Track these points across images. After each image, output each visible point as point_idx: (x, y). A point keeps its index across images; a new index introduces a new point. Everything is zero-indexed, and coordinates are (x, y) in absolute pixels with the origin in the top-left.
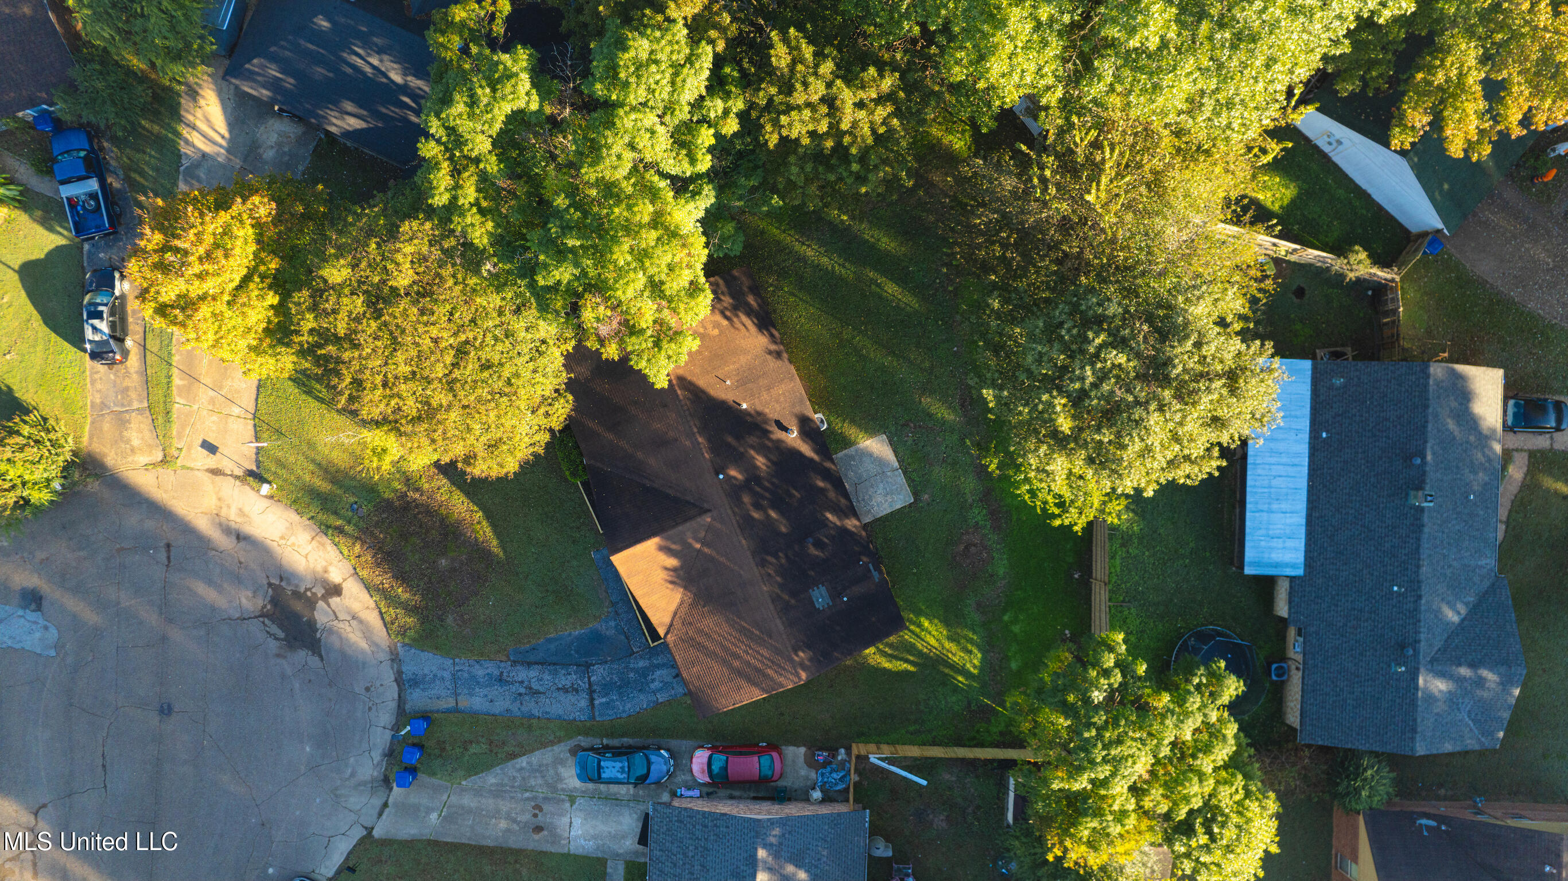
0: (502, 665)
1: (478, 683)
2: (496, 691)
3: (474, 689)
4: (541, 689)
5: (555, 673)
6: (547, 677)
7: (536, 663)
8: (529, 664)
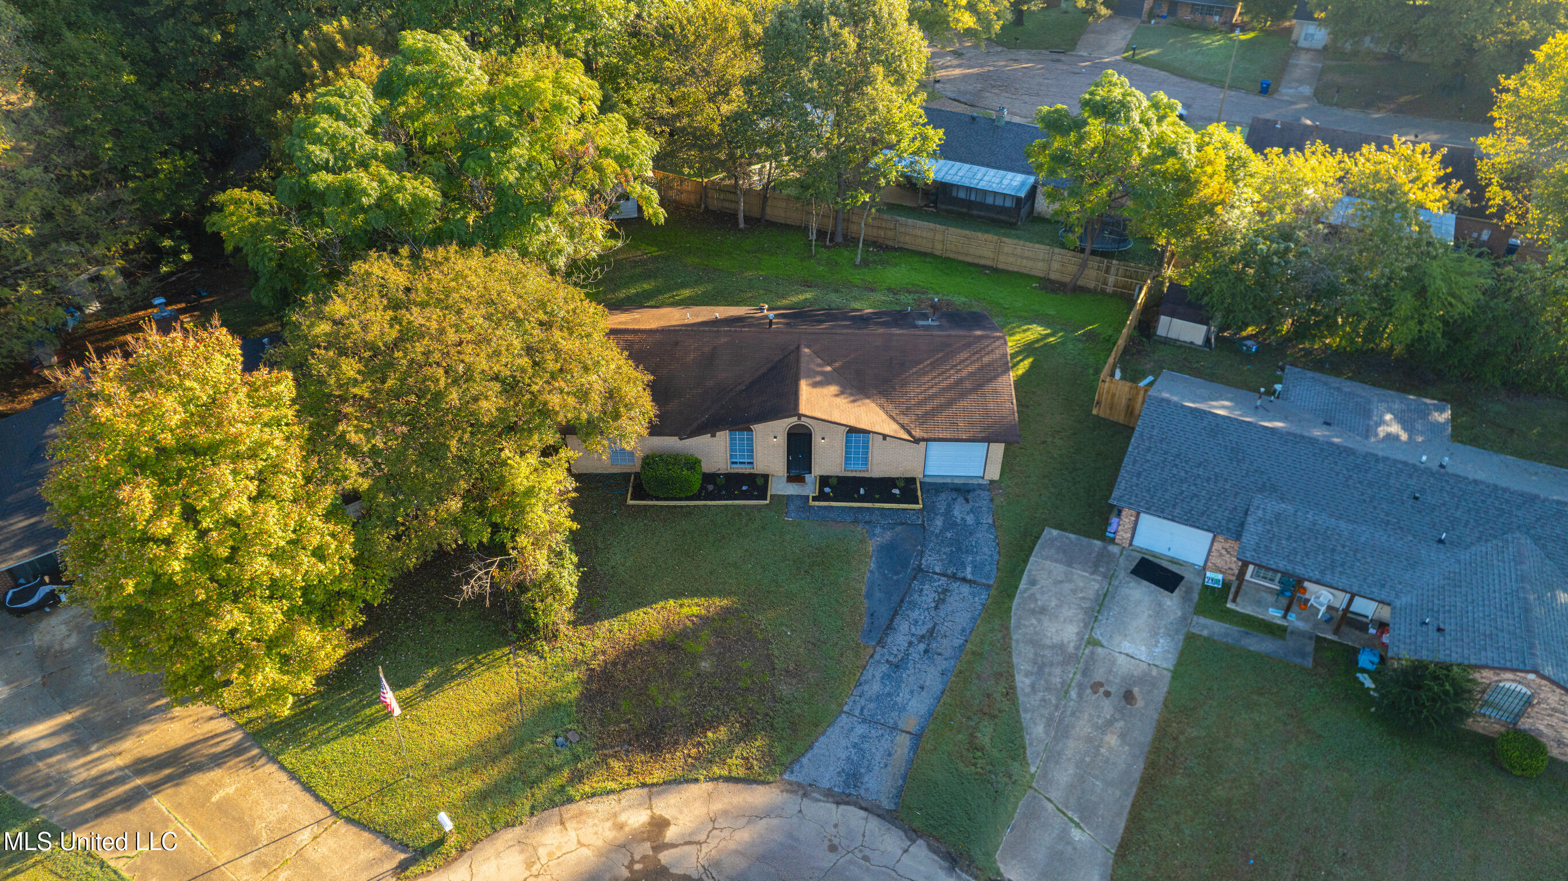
0: (877, 657)
1: (889, 694)
2: (909, 677)
3: (896, 703)
4: (930, 625)
5: (913, 605)
6: (915, 614)
7: (892, 620)
8: (890, 627)
